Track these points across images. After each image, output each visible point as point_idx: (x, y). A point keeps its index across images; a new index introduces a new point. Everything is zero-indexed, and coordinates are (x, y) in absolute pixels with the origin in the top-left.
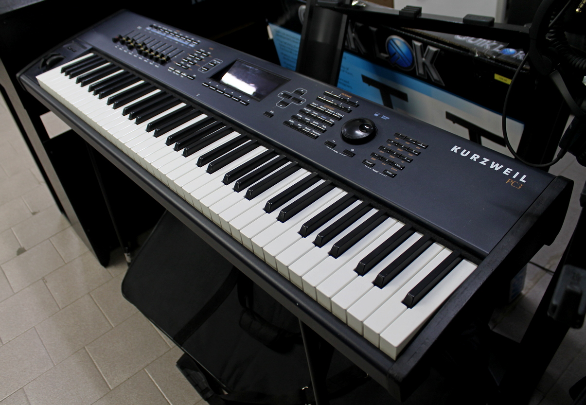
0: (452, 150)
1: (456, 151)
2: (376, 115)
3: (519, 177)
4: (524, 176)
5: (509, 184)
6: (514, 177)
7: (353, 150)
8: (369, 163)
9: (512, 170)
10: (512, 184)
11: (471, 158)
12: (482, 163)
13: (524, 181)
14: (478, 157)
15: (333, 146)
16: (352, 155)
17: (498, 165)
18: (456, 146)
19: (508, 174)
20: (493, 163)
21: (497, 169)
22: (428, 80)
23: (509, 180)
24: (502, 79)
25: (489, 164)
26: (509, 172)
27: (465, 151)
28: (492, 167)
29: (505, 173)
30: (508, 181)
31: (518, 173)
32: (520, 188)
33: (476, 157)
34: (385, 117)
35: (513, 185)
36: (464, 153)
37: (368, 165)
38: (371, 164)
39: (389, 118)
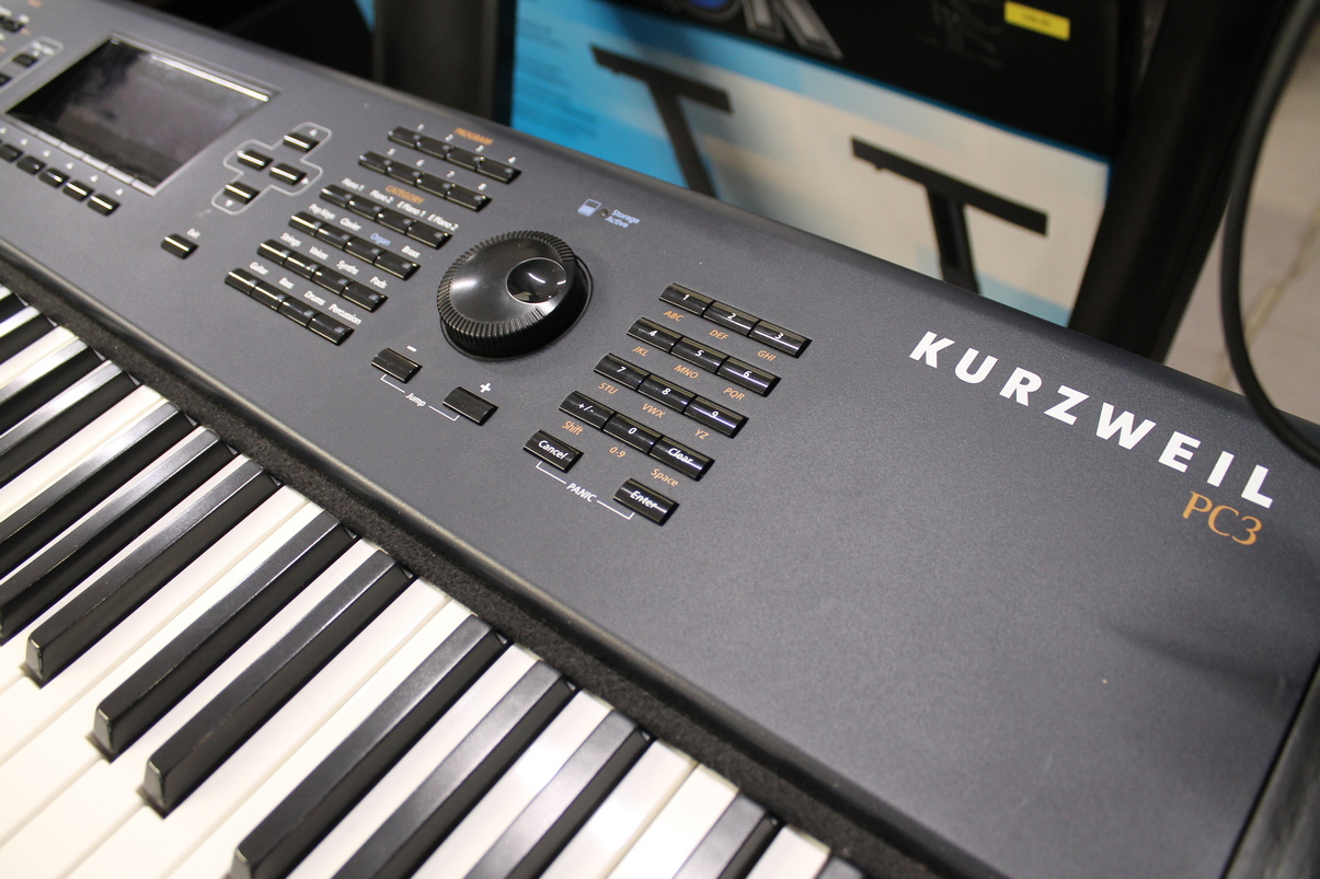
0: (916, 355)
1: (932, 361)
2: (586, 210)
3: (1238, 476)
4: (1260, 474)
5: (1200, 518)
6: (1216, 478)
7: (485, 388)
8: (553, 450)
9: (1195, 443)
10: (1211, 523)
11: (1006, 392)
12: (1059, 412)
13: (1266, 502)
14: (1036, 383)
15: (407, 372)
16: (482, 412)
17: (1127, 418)
18: (930, 336)
19: (1182, 468)
20: (1107, 410)
21: (1129, 441)
22: (787, 43)
23: (1195, 497)
24: (1033, 19)
25: (1087, 413)
26: (1188, 455)
27: (971, 354)
28: (1104, 430)
29: (1167, 458)
30: (1191, 506)
31: (1225, 460)
32: (1252, 539)
33: (1025, 381)
34: (621, 219)
35: (1217, 522)
36: (972, 370)
37: (550, 460)
38: (561, 455)
39: (636, 221)
